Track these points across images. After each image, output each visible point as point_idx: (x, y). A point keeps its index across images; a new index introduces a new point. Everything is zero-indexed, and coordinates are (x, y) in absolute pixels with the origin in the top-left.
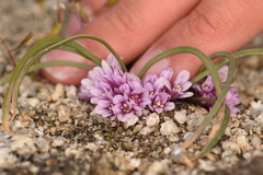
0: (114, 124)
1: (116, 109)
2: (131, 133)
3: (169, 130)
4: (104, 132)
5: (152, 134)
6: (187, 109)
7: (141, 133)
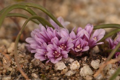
0: (47, 68)
1: (49, 55)
2: (59, 75)
3: (86, 72)
4: (40, 73)
5: (74, 75)
6: (101, 59)
7: (66, 74)
